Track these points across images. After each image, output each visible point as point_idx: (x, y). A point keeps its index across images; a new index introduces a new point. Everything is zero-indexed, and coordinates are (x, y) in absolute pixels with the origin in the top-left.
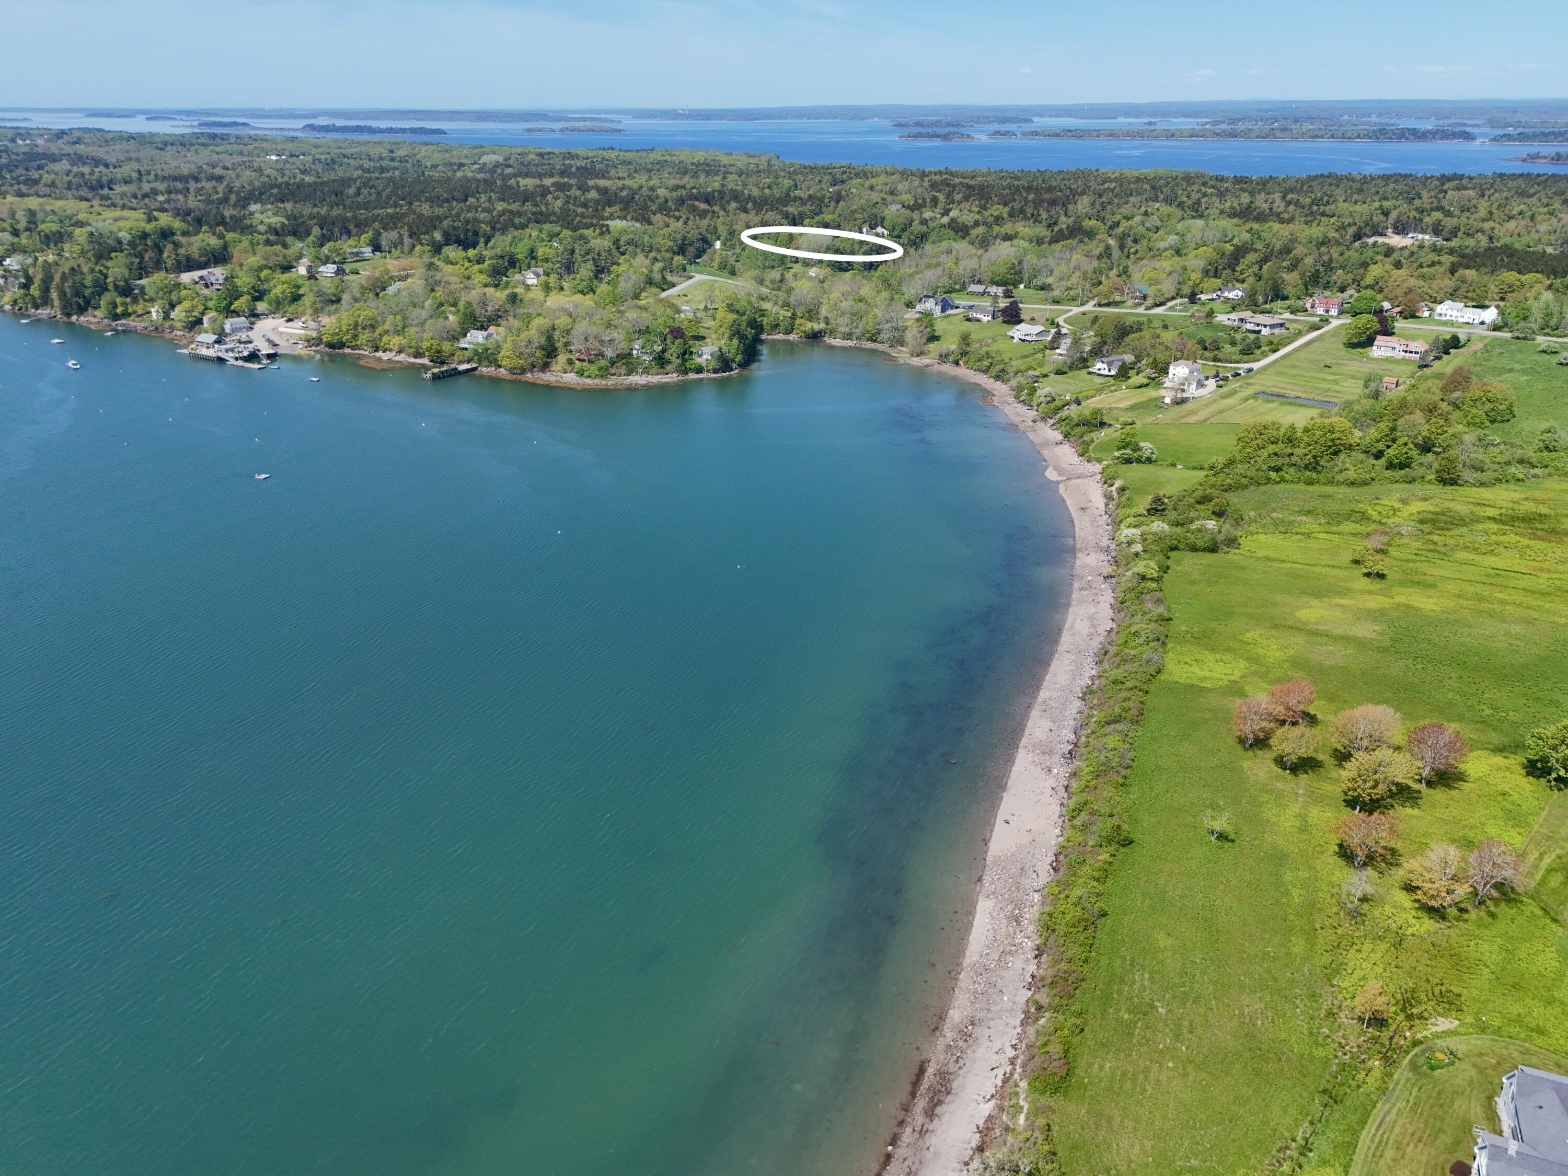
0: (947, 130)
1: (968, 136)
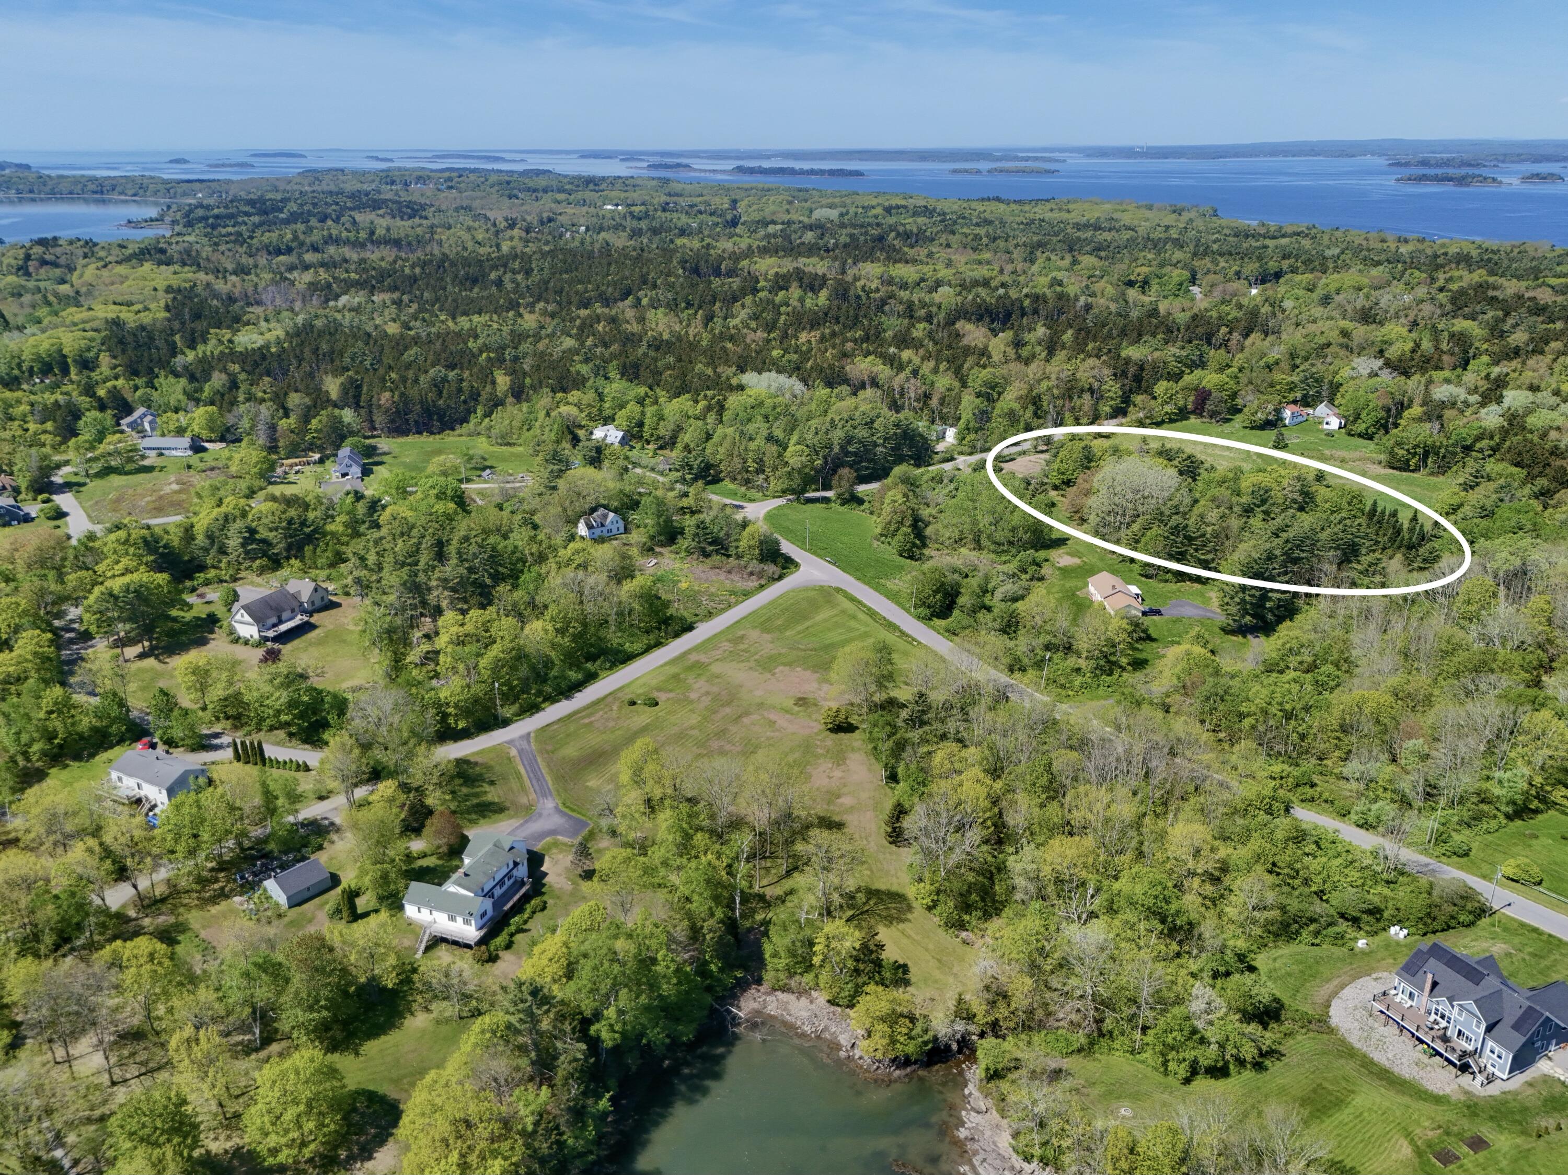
0: (1464, 171)
1: (1494, 180)
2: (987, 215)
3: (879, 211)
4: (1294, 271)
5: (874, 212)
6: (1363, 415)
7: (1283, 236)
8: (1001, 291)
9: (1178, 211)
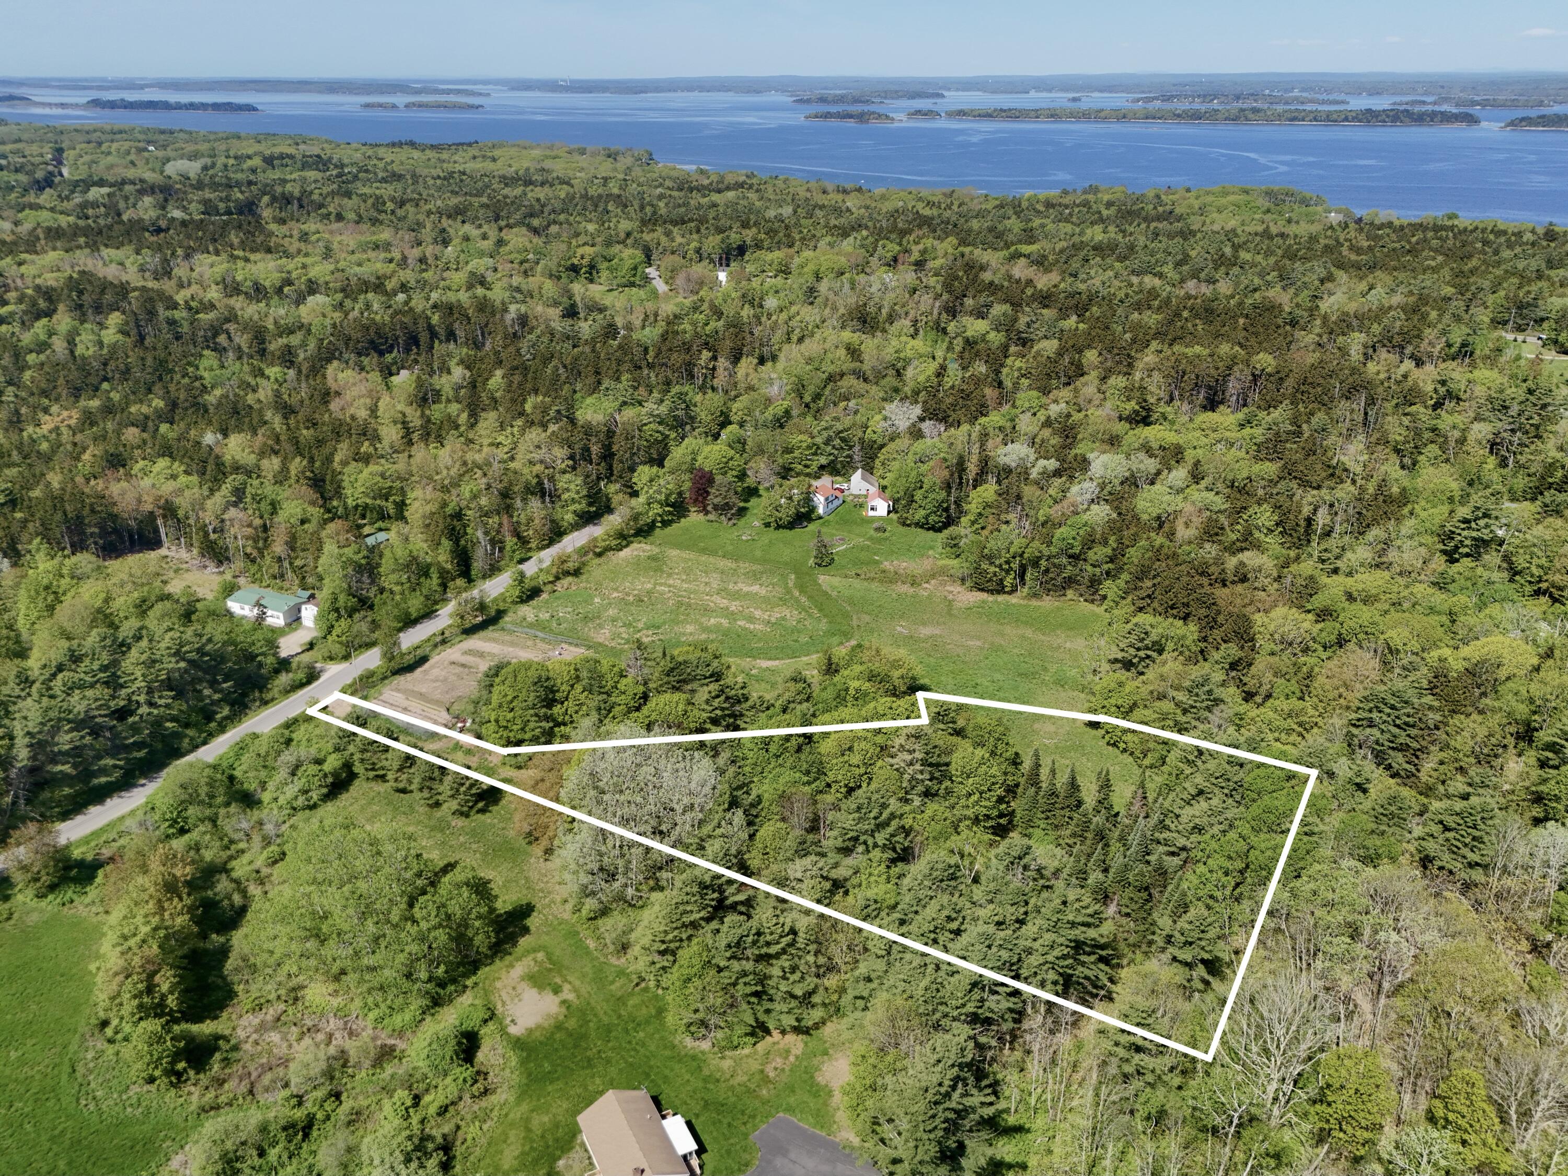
1: (887, 117)
2: (396, 168)
3: (257, 162)
4: (758, 246)
5: (250, 163)
6: (918, 495)
7: (728, 188)
8: (401, 297)
9: (612, 156)
